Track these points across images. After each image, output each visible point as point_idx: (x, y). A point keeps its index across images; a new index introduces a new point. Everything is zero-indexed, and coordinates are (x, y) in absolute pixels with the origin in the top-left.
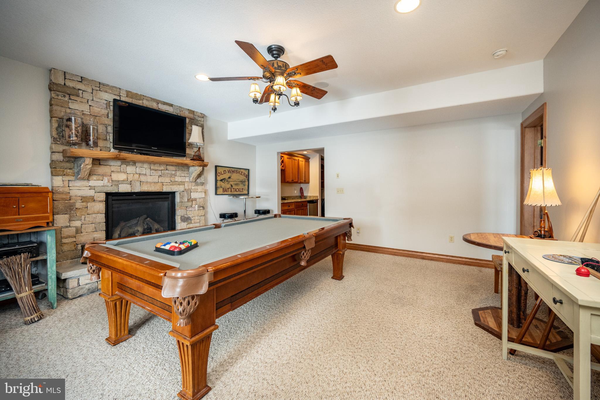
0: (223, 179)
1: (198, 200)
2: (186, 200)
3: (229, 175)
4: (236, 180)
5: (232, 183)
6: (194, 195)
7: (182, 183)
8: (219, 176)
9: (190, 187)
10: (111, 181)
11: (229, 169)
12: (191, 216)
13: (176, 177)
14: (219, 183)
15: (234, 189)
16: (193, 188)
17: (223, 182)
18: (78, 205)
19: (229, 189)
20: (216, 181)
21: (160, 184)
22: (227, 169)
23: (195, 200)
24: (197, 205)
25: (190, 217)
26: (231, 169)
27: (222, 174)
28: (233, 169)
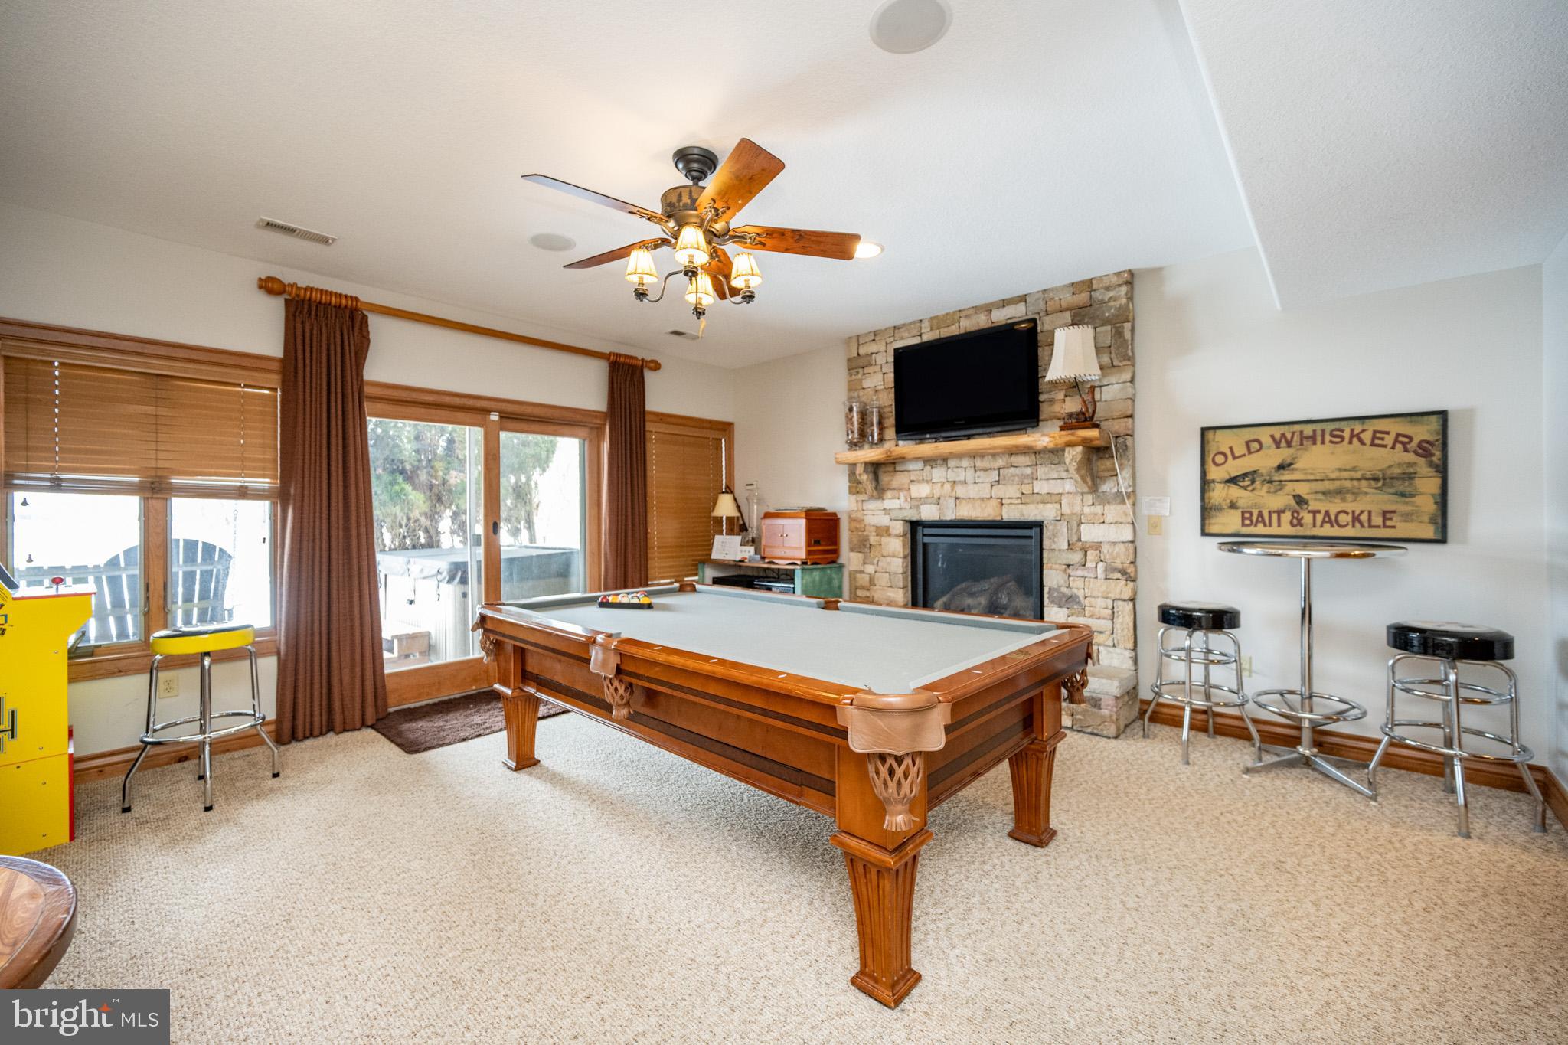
0: (1245, 475)
1: (1105, 548)
2: (1065, 546)
3: (1283, 454)
4: (1333, 476)
5: (1303, 489)
6: (1090, 533)
7: (1056, 498)
8: (1217, 465)
9: (1077, 509)
10: (909, 500)
11: (1277, 432)
12: (1081, 594)
13: (1035, 482)
14: (1219, 494)
15: (1315, 512)
16: (1087, 510)
17: (1245, 488)
18: (873, 540)
19: (1279, 512)
20: (1205, 484)
21: (994, 503)
22: (1264, 435)
23: (1098, 547)
24: (1101, 565)
25: (1077, 597)
26: (1297, 428)
27: (1234, 458)
28: (1308, 430)
